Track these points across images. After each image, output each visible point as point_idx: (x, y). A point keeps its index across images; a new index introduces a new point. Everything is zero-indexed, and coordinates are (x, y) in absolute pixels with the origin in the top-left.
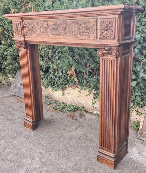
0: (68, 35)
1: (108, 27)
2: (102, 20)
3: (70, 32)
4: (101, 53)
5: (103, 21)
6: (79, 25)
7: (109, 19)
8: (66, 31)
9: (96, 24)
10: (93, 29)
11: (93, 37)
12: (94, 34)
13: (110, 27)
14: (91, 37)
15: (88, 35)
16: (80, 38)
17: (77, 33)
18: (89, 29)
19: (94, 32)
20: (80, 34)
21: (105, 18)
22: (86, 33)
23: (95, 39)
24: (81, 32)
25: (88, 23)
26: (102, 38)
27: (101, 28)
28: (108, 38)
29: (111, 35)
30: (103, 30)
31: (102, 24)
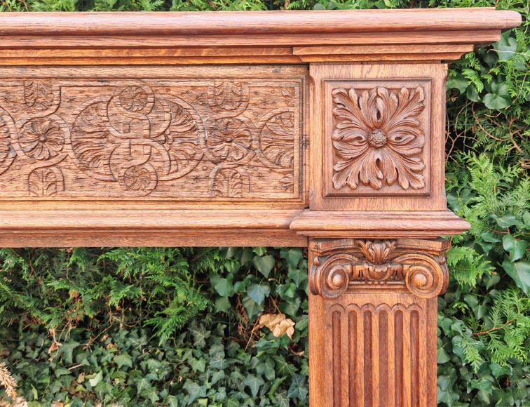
0: (70, 175)
1: (387, 126)
2: (347, 85)
3: (89, 157)
4: (337, 279)
5: (353, 94)
6: (167, 116)
7: (397, 85)
8: (55, 149)
9: (296, 110)
10: (277, 137)
11: (275, 183)
12: (284, 168)
13: (402, 128)
14: (261, 183)
15: (238, 175)
16: (176, 194)
17: (147, 164)
18: (241, 138)
19: (280, 156)
20: (177, 171)
21: (364, 77)
22: (225, 165)
23: (292, 196)
24: (182, 157)
25: (241, 101)
26: (347, 191)
27: (341, 135)
28: (394, 189)
29: (412, 171)
30: (356, 143)
31: (346, 108)
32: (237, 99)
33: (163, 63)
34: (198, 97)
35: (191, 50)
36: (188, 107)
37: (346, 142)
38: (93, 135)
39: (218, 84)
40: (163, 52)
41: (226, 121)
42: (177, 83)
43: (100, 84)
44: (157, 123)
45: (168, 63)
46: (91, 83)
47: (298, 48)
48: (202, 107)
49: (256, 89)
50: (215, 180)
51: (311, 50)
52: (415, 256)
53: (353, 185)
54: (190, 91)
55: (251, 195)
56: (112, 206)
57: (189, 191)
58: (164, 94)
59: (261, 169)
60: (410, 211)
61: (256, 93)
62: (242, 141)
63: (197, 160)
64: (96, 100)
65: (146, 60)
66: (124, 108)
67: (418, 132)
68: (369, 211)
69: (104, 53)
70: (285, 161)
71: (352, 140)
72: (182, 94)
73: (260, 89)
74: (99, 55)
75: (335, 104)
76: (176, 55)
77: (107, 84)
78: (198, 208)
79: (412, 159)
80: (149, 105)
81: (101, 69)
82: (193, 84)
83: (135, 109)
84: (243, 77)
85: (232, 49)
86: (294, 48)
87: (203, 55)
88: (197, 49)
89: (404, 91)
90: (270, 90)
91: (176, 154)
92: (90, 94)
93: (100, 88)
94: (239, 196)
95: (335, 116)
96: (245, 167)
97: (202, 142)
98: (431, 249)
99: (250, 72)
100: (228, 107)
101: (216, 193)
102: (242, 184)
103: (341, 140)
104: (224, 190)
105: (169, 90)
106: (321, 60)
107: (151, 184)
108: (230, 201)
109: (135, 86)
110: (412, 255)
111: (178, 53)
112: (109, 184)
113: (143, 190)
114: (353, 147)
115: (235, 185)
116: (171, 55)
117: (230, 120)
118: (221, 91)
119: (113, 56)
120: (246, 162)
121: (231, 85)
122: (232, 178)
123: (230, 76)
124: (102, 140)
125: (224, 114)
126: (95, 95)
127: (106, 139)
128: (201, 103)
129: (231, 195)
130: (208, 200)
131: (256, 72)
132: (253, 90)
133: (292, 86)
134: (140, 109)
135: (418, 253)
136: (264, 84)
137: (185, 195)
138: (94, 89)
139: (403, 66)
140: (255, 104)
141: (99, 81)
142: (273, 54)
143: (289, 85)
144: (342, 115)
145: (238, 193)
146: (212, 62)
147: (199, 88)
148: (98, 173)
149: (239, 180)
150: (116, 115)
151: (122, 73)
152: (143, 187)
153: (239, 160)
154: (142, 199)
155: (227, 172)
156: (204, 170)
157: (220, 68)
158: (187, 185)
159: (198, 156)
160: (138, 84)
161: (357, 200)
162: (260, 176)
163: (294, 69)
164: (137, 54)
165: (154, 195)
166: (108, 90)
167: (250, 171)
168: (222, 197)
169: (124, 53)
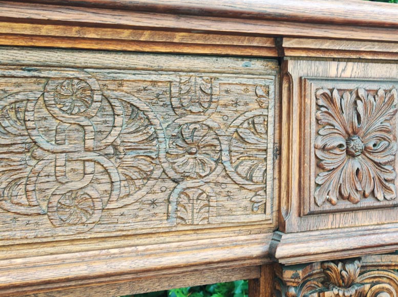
5: (336, 94)
6: (118, 120)
9: (270, 112)
10: (248, 146)
11: (246, 203)
12: (256, 183)
13: (378, 134)
14: (229, 204)
15: (204, 195)
16: (127, 226)
17: (89, 188)
18: (207, 148)
19: (251, 170)
20: (128, 195)
21: (339, 76)
22: (189, 183)
23: (263, 217)
24: (135, 175)
25: (211, 101)
26: (328, 207)
27: (323, 143)
28: (370, 202)
29: (386, 180)
30: (337, 151)
31: (330, 111)
32: (207, 98)
33: (119, 48)
34: (158, 95)
35: (161, 33)
36: (146, 108)
37: (328, 150)
38: (12, 148)
39: (184, 79)
40: (125, 34)
41: (192, 127)
42: (133, 76)
43: (26, 74)
44: (103, 130)
45: (125, 48)
46: (13, 73)
47: (288, 39)
48: (162, 109)
49: (227, 86)
50: (178, 203)
51: (301, 43)
52: (376, 273)
53: (334, 200)
54: (150, 87)
55: (219, 220)
56: (36, 250)
57: (143, 220)
58: (116, 90)
59: (230, 186)
60: (378, 224)
61: (227, 91)
62: (209, 152)
63: (155, 179)
64: (19, 97)
65: (97, 44)
66: (60, 109)
67: (391, 137)
68: (341, 228)
69: (45, 30)
70: (258, 175)
71: (334, 148)
72: (139, 91)
73: (232, 86)
74: (37, 33)
75: (319, 107)
76: (142, 39)
77: (36, 74)
78: (153, 242)
79: (386, 167)
80: (95, 105)
81: (24, 52)
82: (154, 77)
83: (76, 110)
84: (210, 70)
85: (211, 36)
86: (284, 39)
87: (176, 40)
88: (169, 33)
89: (381, 93)
90: (243, 88)
91: (126, 172)
92: (7, 89)
93: (23, 80)
94: (205, 222)
95: (317, 120)
96: (212, 185)
97: (162, 154)
98: (394, 264)
99: (217, 65)
100: (195, 109)
101: (179, 221)
102: (209, 206)
103: (324, 149)
104: (188, 216)
105: (121, 85)
106: (304, 54)
107: (94, 216)
108: (193, 230)
109: (78, 78)
110: (372, 272)
111: (146, 36)
112: (32, 220)
113: (83, 224)
114: (334, 156)
115: (201, 208)
116: (135, 39)
117: (197, 126)
118: (188, 88)
119: (57, 35)
120: (214, 178)
121: (199, 81)
122: (198, 199)
123: (196, 69)
124: (23, 156)
125: (190, 118)
126: (16, 90)
127: (29, 154)
128: (162, 103)
129: (195, 223)
130: (167, 230)
131: (224, 65)
132: (224, 87)
133: (267, 84)
134: (82, 110)
135: (378, 270)
136: (237, 81)
137: (140, 227)
138: (14, 80)
139: (374, 65)
140: (225, 106)
141: (24, 70)
142: (255, 44)
143: (263, 83)
144: (325, 119)
145: (204, 219)
146: (181, 51)
147: (160, 84)
148: (17, 204)
149: (206, 202)
150: (45, 119)
151: (54, 59)
152: (84, 219)
153: (205, 176)
154: (82, 236)
155: (192, 193)
156: (162, 191)
157: (182, 58)
158: (141, 213)
159: (157, 173)
160: (81, 75)
161: (331, 216)
162: (229, 196)
163: (265, 63)
164: (92, 34)
165: (99, 230)
166: (34, 83)
167: (218, 189)
168: (186, 225)
169: (73, 32)
